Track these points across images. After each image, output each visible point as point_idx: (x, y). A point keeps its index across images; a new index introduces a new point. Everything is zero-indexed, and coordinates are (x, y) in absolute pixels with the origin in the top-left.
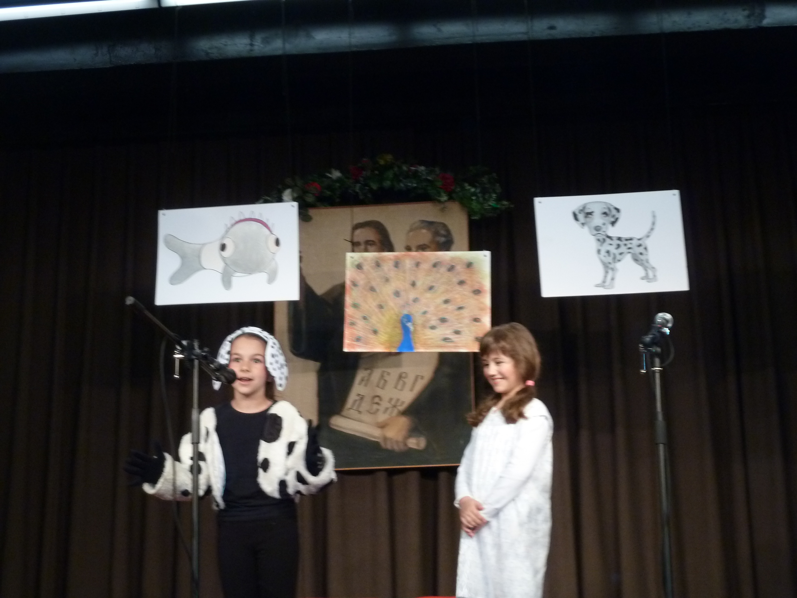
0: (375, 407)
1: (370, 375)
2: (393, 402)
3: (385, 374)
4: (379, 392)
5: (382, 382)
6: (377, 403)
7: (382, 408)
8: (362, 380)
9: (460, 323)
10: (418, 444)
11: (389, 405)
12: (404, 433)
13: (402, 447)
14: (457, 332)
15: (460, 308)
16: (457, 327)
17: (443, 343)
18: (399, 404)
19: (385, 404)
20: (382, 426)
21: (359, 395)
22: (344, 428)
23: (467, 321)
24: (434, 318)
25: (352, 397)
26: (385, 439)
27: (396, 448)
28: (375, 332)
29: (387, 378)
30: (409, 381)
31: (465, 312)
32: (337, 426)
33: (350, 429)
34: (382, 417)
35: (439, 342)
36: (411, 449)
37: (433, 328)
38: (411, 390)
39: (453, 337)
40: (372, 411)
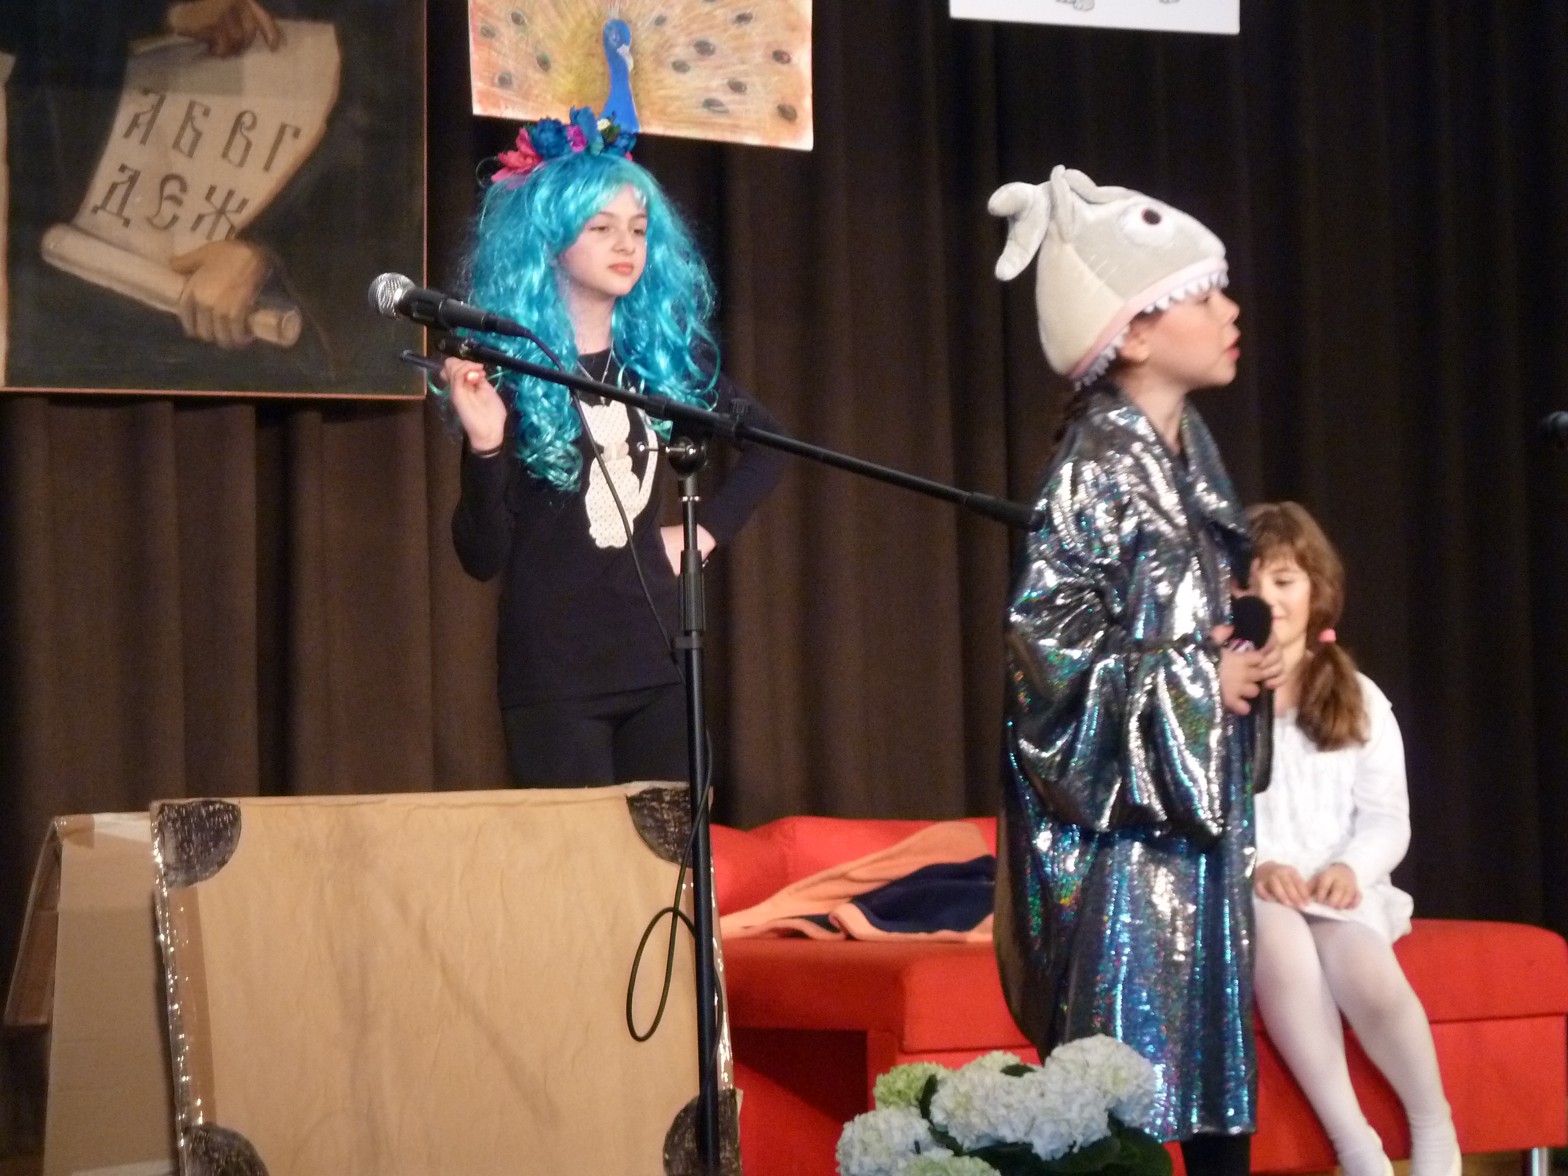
0: (168, 209)
1: (156, 108)
2: (218, 199)
3: (197, 112)
4: (180, 164)
5: (189, 135)
6: (177, 201)
7: (187, 215)
8: (134, 123)
9: (743, 62)
10: (279, 329)
11: (206, 208)
12: (244, 292)
13: (237, 335)
14: (737, 87)
15: (743, 18)
16: (737, 70)
17: (704, 113)
18: (233, 204)
19: (194, 203)
20: (188, 270)
21: (123, 168)
22: (81, 267)
23: (758, 56)
24: (682, 39)
25: (106, 174)
26: (194, 307)
27: (221, 337)
28: (544, 64)
29: (200, 122)
30: (263, 138)
31: (755, 31)
32: (62, 258)
33: (99, 272)
34: (186, 243)
35: (695, 111)
36: (258, 343)
37: (680, 67)
38: (267, 168)
39: (726, 98)
40: (156, 221)
